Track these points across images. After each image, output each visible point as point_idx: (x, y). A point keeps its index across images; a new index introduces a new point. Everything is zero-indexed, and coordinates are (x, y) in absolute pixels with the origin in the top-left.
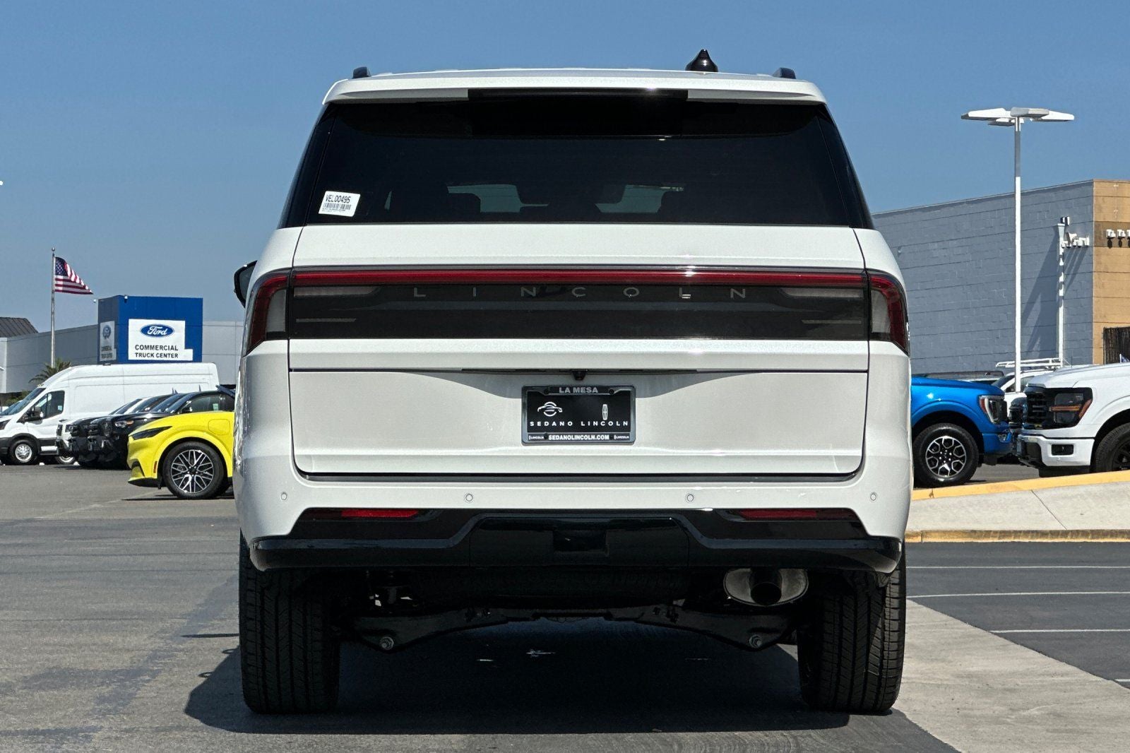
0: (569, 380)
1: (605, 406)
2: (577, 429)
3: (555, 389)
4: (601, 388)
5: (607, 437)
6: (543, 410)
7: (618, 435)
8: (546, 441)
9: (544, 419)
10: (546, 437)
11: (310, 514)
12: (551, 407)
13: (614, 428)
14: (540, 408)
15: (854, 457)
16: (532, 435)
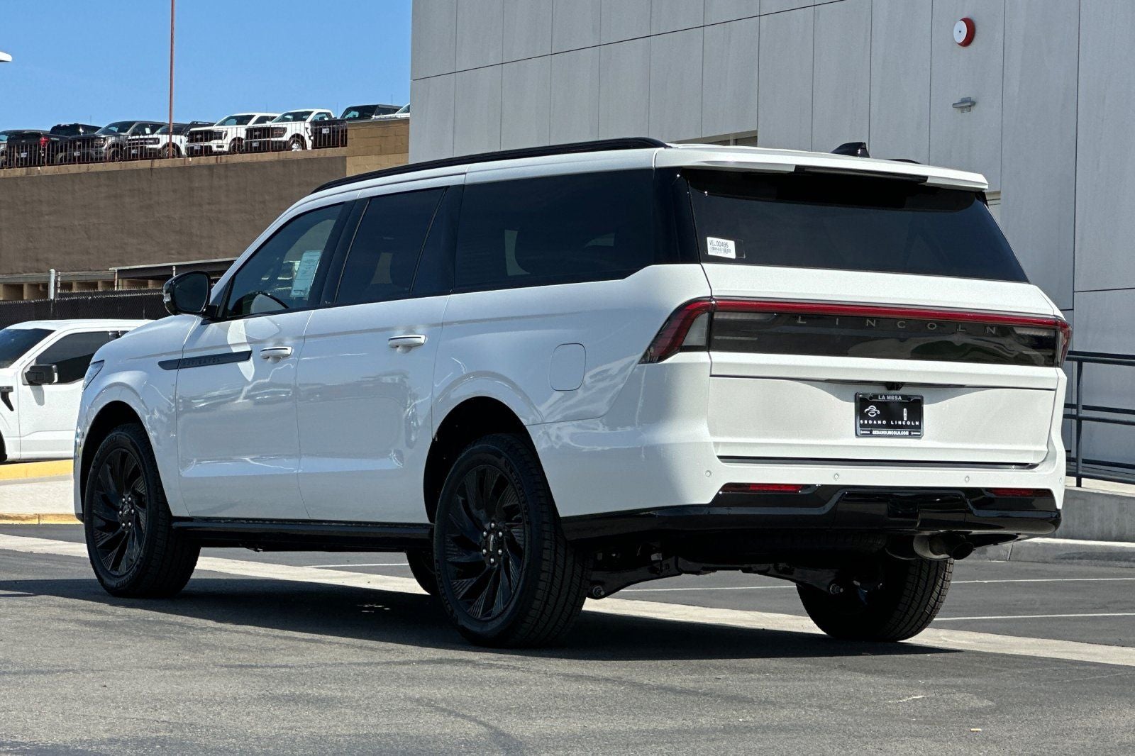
0: (883, 390)
1: (905, 410)
2: (888, 427)
3: (876, 396)
4: (903, 396)
5: (907, 433)
6: (868, 412)
7: (914, 431)
8: (871, 435)
9: (869, 418)
10: (871, 432)
11: (727, 487)
12: (873, 409)
13: (910, 427)
14: (866, 410)
15: (1041, 452)
16: (863, 430)
